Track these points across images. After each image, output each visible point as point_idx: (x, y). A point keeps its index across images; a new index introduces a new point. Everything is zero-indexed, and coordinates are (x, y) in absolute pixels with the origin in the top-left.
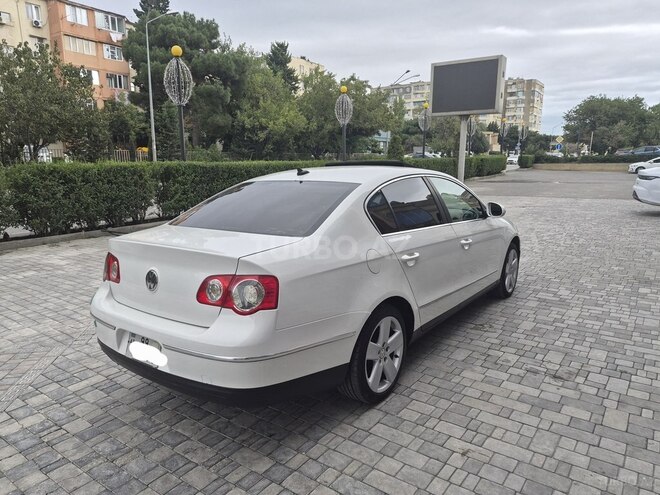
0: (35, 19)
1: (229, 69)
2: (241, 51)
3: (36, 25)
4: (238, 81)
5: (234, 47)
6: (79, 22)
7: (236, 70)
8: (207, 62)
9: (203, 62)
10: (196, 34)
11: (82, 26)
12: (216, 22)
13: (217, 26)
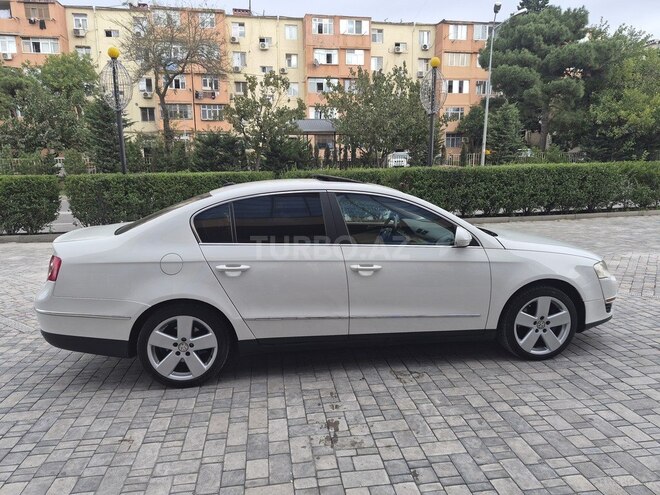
0: (426, 43)
1: (587, 59)
2: (618, 36)
3: (425, 48)
4: (599, 71)
5: (611, 33)
6: (459, 38)
7: (596, 59)
8: (561, 57)
9: (557, 57)
10: (556, 28)
11: (461, 41)
12: (586, 8)
13: (587, 13)
